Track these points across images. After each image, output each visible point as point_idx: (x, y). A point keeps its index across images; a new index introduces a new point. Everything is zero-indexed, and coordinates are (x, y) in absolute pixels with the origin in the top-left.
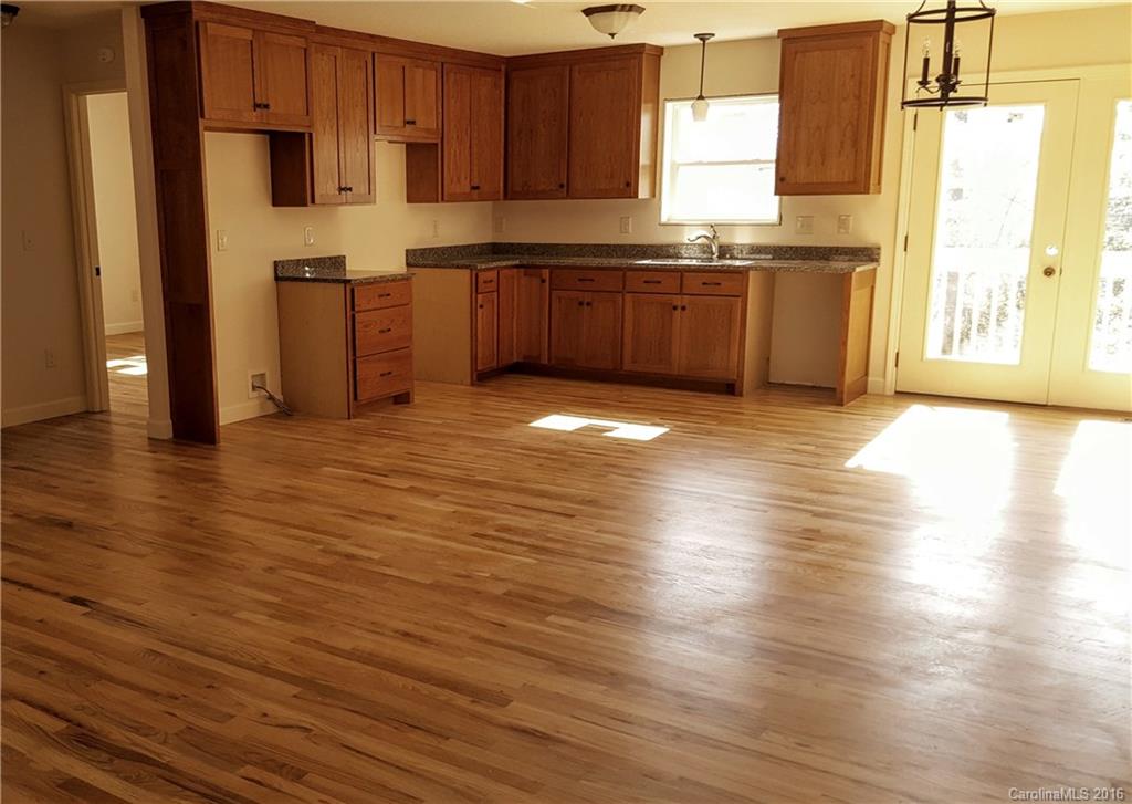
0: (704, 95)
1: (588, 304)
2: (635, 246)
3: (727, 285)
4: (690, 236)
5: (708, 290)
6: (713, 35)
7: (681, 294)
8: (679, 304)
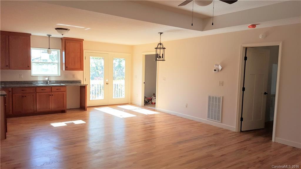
0: (50, 48)
1: (25, 96)
2: (25, 81)
3: (62, 89)
4: (40, 79)
5: (58, 90)
6: (51, 35)
7: (52, 92)
8: (51, 94)
